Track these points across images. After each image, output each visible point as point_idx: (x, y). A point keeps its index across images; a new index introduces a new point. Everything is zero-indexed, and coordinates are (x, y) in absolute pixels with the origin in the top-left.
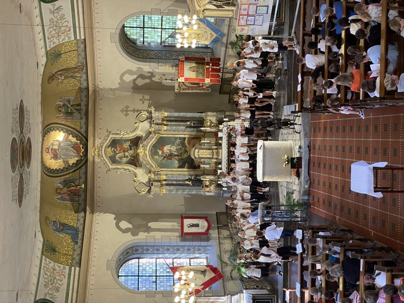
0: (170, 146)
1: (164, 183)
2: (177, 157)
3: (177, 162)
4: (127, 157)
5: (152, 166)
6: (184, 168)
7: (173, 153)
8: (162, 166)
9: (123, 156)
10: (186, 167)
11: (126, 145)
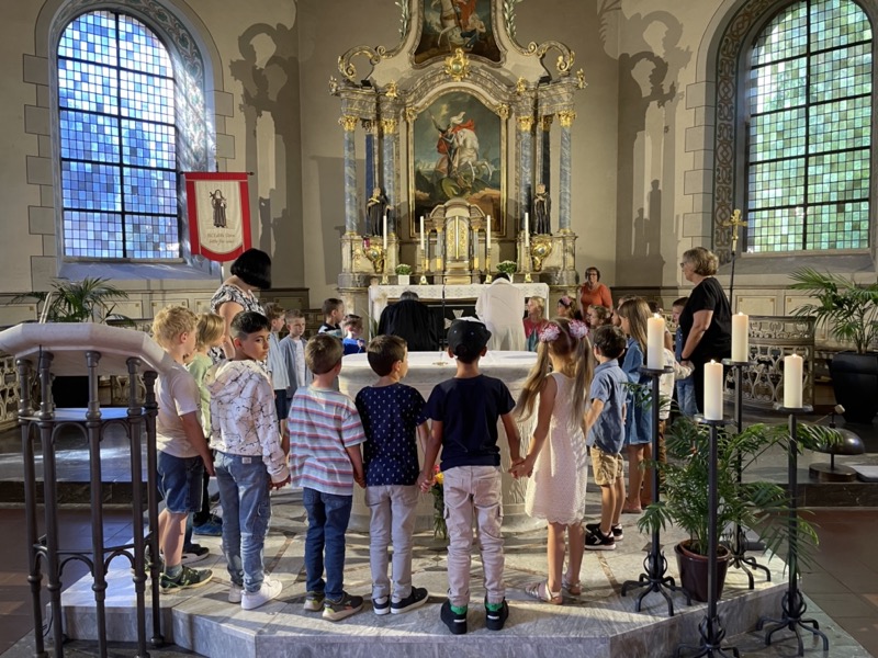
0: (476, 145)
1: (375, 130)
2: (445, 166)
3: (433, 166)
4: (443, 26)
5: (420, 97)
6: (418, 187)
7: (457, 156)
8: (421, 124)
9: (445, 14)
10: (419, 192)
11: (475, 22)
